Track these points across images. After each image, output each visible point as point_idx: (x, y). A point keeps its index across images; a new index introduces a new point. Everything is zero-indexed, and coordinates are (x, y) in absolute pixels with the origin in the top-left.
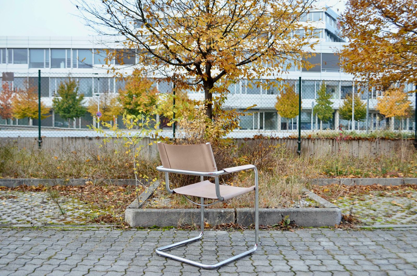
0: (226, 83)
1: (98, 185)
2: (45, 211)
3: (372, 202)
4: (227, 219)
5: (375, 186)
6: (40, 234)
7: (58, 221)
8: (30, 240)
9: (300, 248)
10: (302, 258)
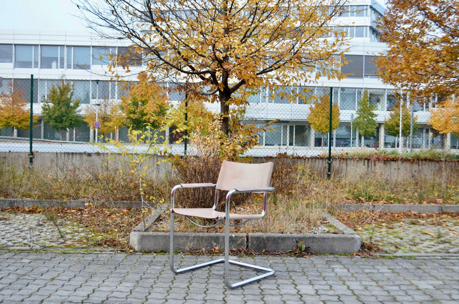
0: (244, 94)
1: (99, 208)
2: (42, 234)
3: (401, 230)
4: (238, 244)
5: (409, 213)
6: (40, 257)
7: (57, 244)
8: (30, 262)
9: (312, 273)
10: (312, 283)
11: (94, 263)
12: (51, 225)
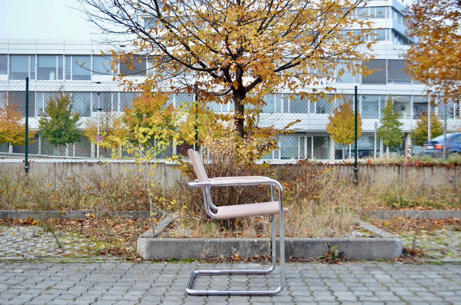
0: (261, 92)
1: (102, 218)
2: (37, 245)
3: (444, 237)
4: (261, 250)
5: (451, 220)
6: (34, 267)
7: (55, 254)
8: (23, 272)
9: (349, 280)
10: (351, 289)
11: (96, 272)
12: (49, 236)
